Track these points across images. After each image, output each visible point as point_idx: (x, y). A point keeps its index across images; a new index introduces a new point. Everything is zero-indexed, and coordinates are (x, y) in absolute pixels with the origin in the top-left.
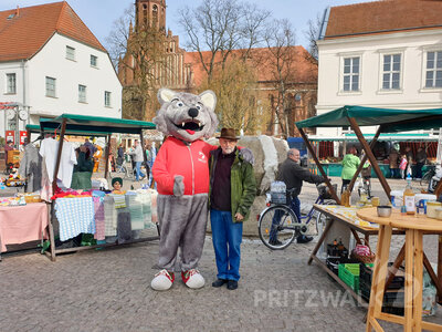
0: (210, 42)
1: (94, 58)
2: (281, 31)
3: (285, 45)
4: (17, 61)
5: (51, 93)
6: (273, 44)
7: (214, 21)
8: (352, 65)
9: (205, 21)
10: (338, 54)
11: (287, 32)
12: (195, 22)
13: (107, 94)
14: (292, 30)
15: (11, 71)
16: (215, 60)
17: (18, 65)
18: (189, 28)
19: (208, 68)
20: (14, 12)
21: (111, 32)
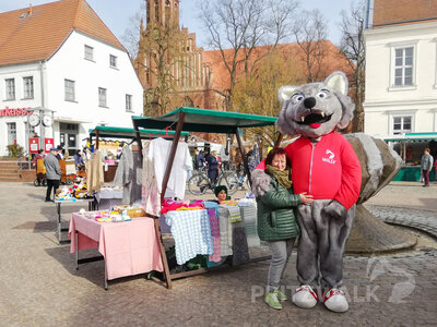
0: (232, 38)
1: (113, 58)
2: (311, 23)
3: (316, 39)
4: (35, 62)
5: (70, 97)
6: (302, 38)
7: (236, 15)
8: (405, 56)
9: (226, 15)
10: (389, 45)
11: (318, 24)
12: (216, 17)
13: (128, 97)
14: (324, 22)
15: (28, 74)
16: (238, 59)
17: (35, 67)
18: (210, 24)
19: (231, 67)
20: (27, 11)
21: (127, 30)
